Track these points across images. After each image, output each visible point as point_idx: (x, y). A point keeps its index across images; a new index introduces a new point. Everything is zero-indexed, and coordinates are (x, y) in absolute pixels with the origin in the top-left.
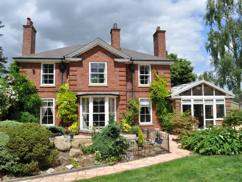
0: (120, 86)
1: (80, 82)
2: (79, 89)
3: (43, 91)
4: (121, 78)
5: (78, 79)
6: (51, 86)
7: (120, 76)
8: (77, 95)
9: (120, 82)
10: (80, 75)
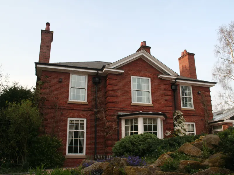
0: (166, 106)
1: (121, 99)
2: (121, 108)
3: (72, 108)
4: (167, 98)
5: (119, 95)
6: (83, 103)
7: (165, 95)
8: (117, 115)
9: (166, 102)
10: (121, 91)
